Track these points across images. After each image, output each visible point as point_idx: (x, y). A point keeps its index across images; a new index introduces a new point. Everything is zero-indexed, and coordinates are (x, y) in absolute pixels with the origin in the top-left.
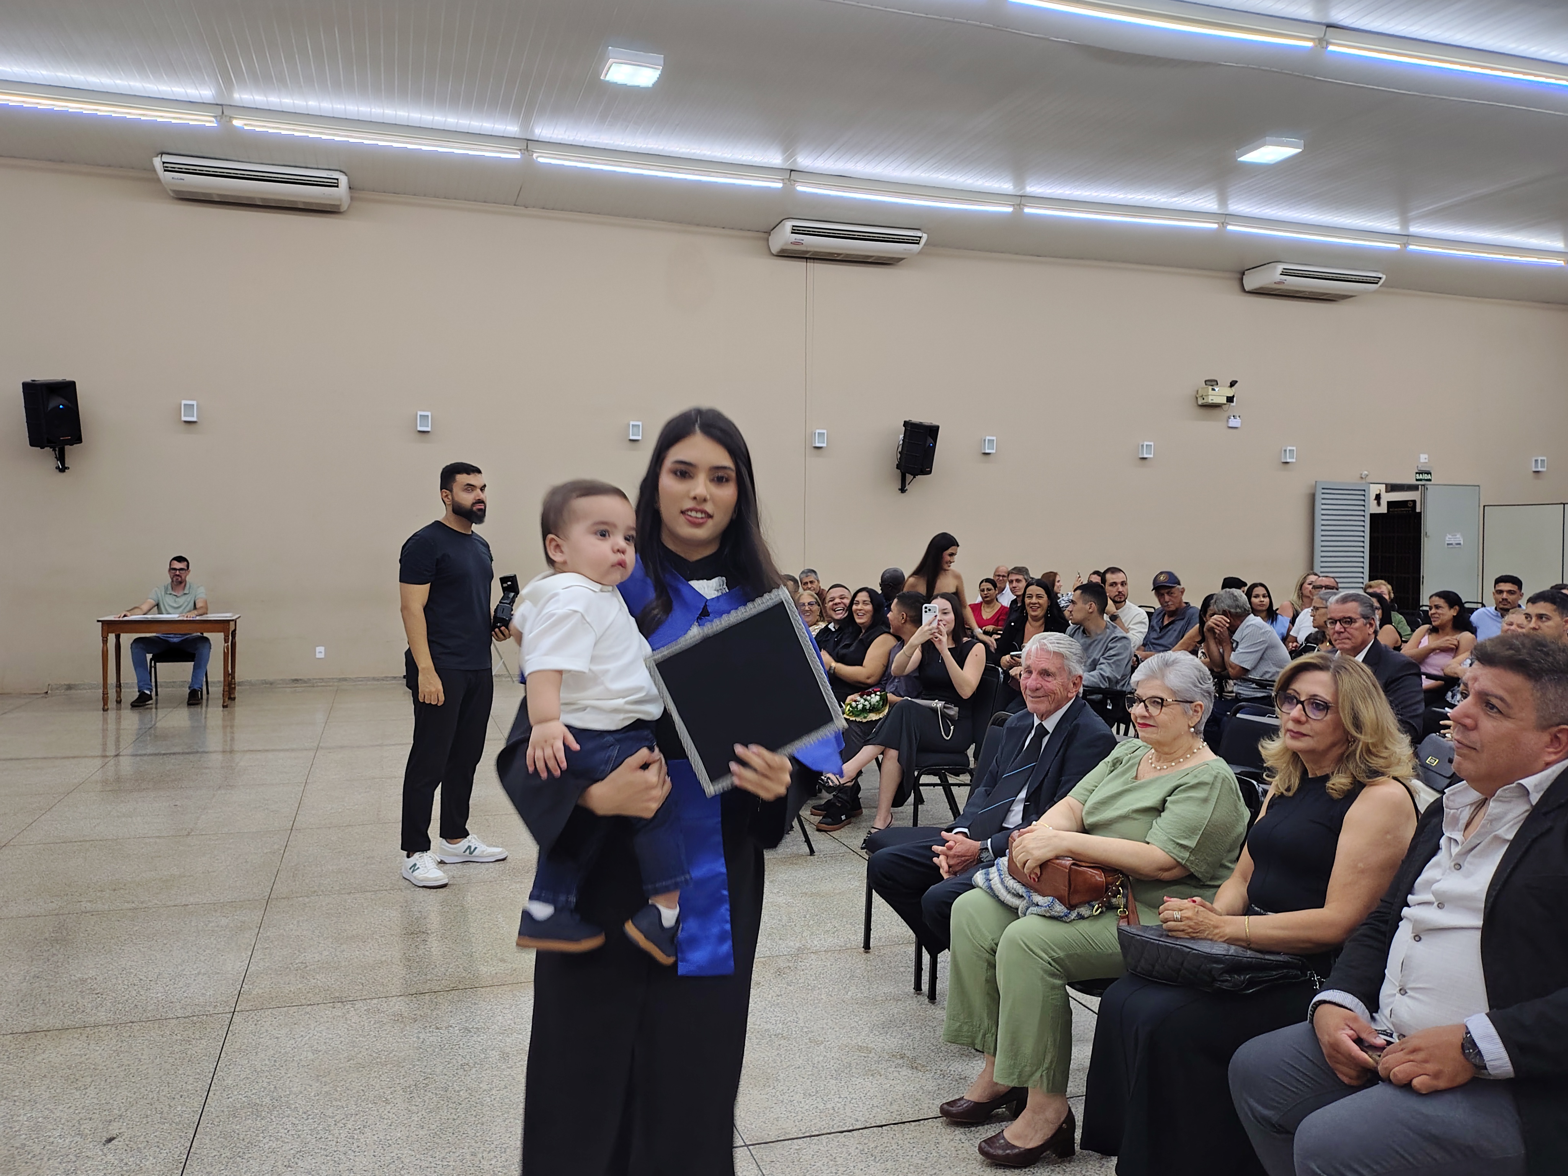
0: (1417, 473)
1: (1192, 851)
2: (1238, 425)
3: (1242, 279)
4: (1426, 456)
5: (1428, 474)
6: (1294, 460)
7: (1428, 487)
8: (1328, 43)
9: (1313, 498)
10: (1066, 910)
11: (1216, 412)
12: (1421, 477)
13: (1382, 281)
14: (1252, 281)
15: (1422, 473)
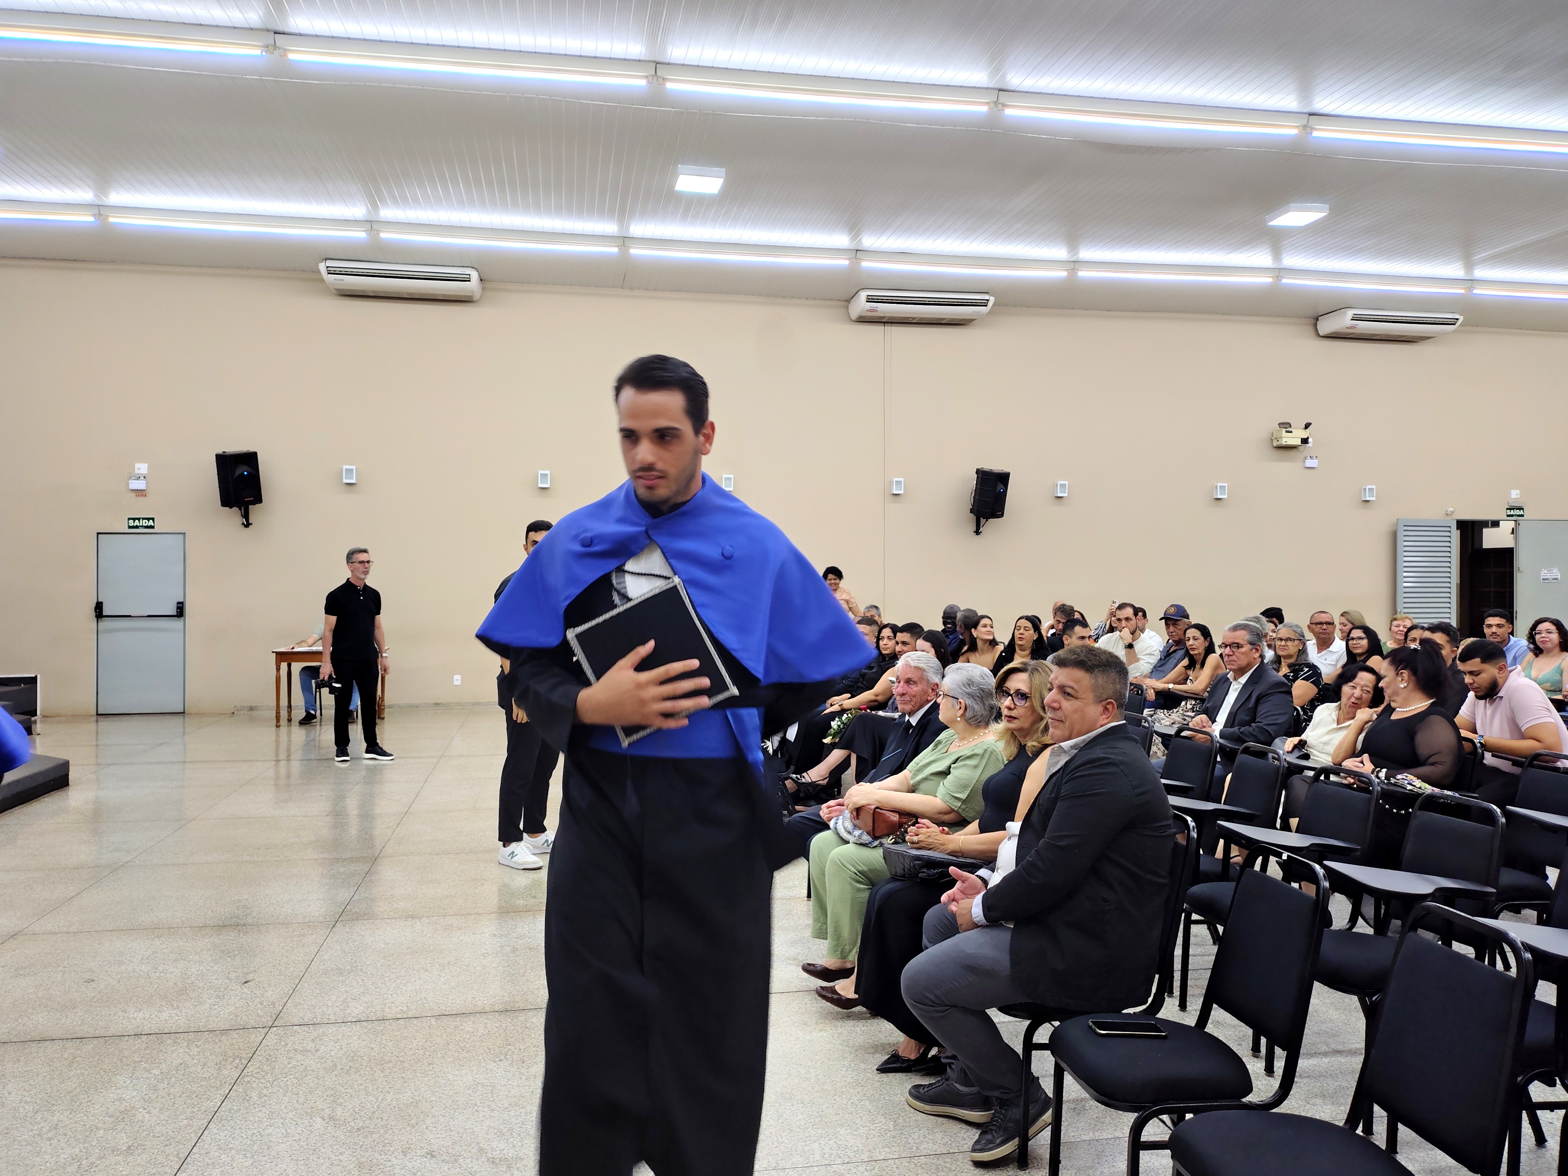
0: (1507, 509)
1: (964, 802)
2: (1315, 465)
3: (1315, 325)
4: (1518, 492)
5: (1520, 509)
6: (1374, 499)
7: (1520, 522)
8: (1312, 129)
9: (1394, 536)
10: (871, 839)
11: (1292, 453)
12: (1512, 512)
13: (1459, 322)
14: (1327, 326)
15: (1513, 509)
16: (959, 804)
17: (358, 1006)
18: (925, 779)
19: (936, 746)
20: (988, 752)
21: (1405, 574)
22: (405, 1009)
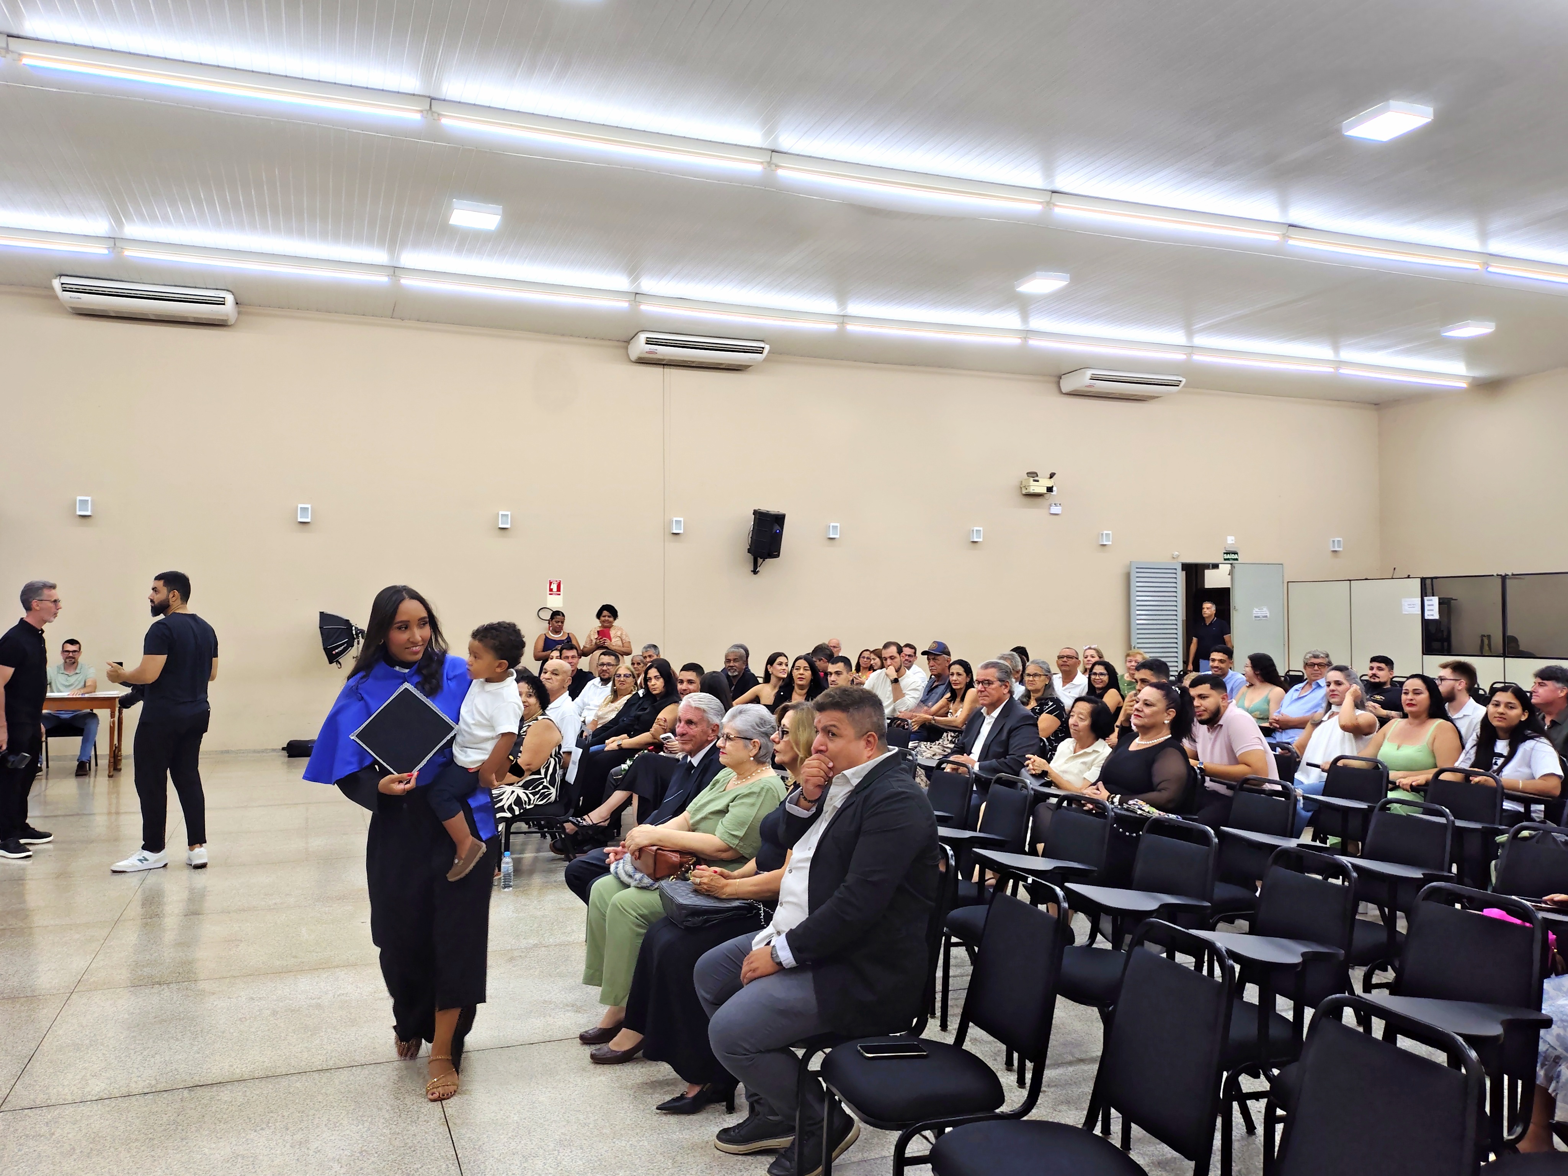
0: (1225, 553)
1: (741, 839)
2: (1059, 512)
3: (1059, 383)
4: (1233, 538)
5: (1235, 553)
6: (1110, 543)
7: (1236, 565)
8: (1054, 206)
9: (1128, 576)
10: (651, 881)
11: (1039, 501)
12: (1228, 556)
13: (1182, 384)
14: (1069, 384)
15: (1229, 553)
16: (737, 842)
17: (99, 1084)
18: (704, 819)
19: (714, 785)
20: (765, 790)
21: (1138, 612)
22: (153, 1082)
